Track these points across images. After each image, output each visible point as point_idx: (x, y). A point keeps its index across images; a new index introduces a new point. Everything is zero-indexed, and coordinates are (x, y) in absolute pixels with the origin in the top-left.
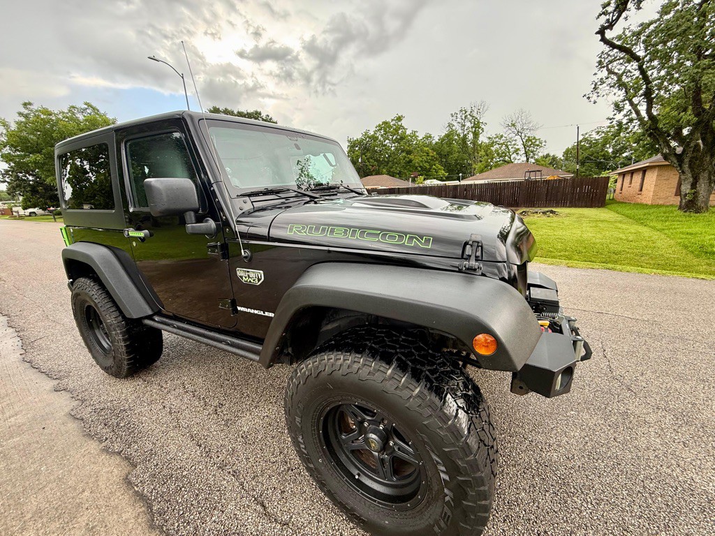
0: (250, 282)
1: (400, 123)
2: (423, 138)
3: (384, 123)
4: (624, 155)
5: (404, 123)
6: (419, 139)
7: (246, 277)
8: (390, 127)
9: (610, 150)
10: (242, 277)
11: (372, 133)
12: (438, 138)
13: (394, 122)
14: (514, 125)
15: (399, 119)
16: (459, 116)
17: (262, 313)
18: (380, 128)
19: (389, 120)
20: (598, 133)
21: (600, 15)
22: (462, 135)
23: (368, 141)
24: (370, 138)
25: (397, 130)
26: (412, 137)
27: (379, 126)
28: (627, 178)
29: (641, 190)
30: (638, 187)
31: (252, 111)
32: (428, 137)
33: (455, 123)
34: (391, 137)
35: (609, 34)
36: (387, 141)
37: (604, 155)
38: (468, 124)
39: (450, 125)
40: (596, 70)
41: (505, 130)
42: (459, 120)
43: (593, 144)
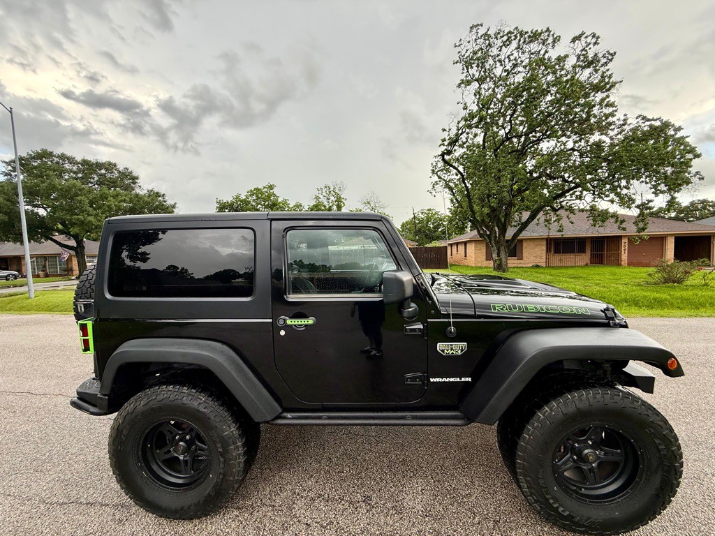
0: (453, 353)
1: (271, 191)
2: (294, 206)
3: (255, 189)
4: (440, 230)
5: (275, 191)
6: (291, 206)
7: (448, 350)
8: (262, 193)
9: (432, 226)
10: (443, 351)
11: (244, 197)
12: (308, 207)
13: (265, 190)
14: (369, 203)
15: (271, 187)
16: (324, 191)
17: (458, 380)
18: (252, 193)
19: (260, 187)
20: (422, 213)
21: (441, 145)
22: (328, 207)
23: (240, 204)
24: (241, 201)
25: (269, 197)
26: (283, 204)
27: (251, 191)
28: (454, 248)
29: (466, 256)
30: (464, 254)
31: (104, 161)
32: (298, 206)
33: (321, 196)
34: (263, 203)
35: (447, 157)
36: (259, 206)
37: (428, 230)
38: (332, 198)
39: (317, 197)
40: (431, 175)
41: (363, 206)
42: (324, 194)
43: (421, 221)
